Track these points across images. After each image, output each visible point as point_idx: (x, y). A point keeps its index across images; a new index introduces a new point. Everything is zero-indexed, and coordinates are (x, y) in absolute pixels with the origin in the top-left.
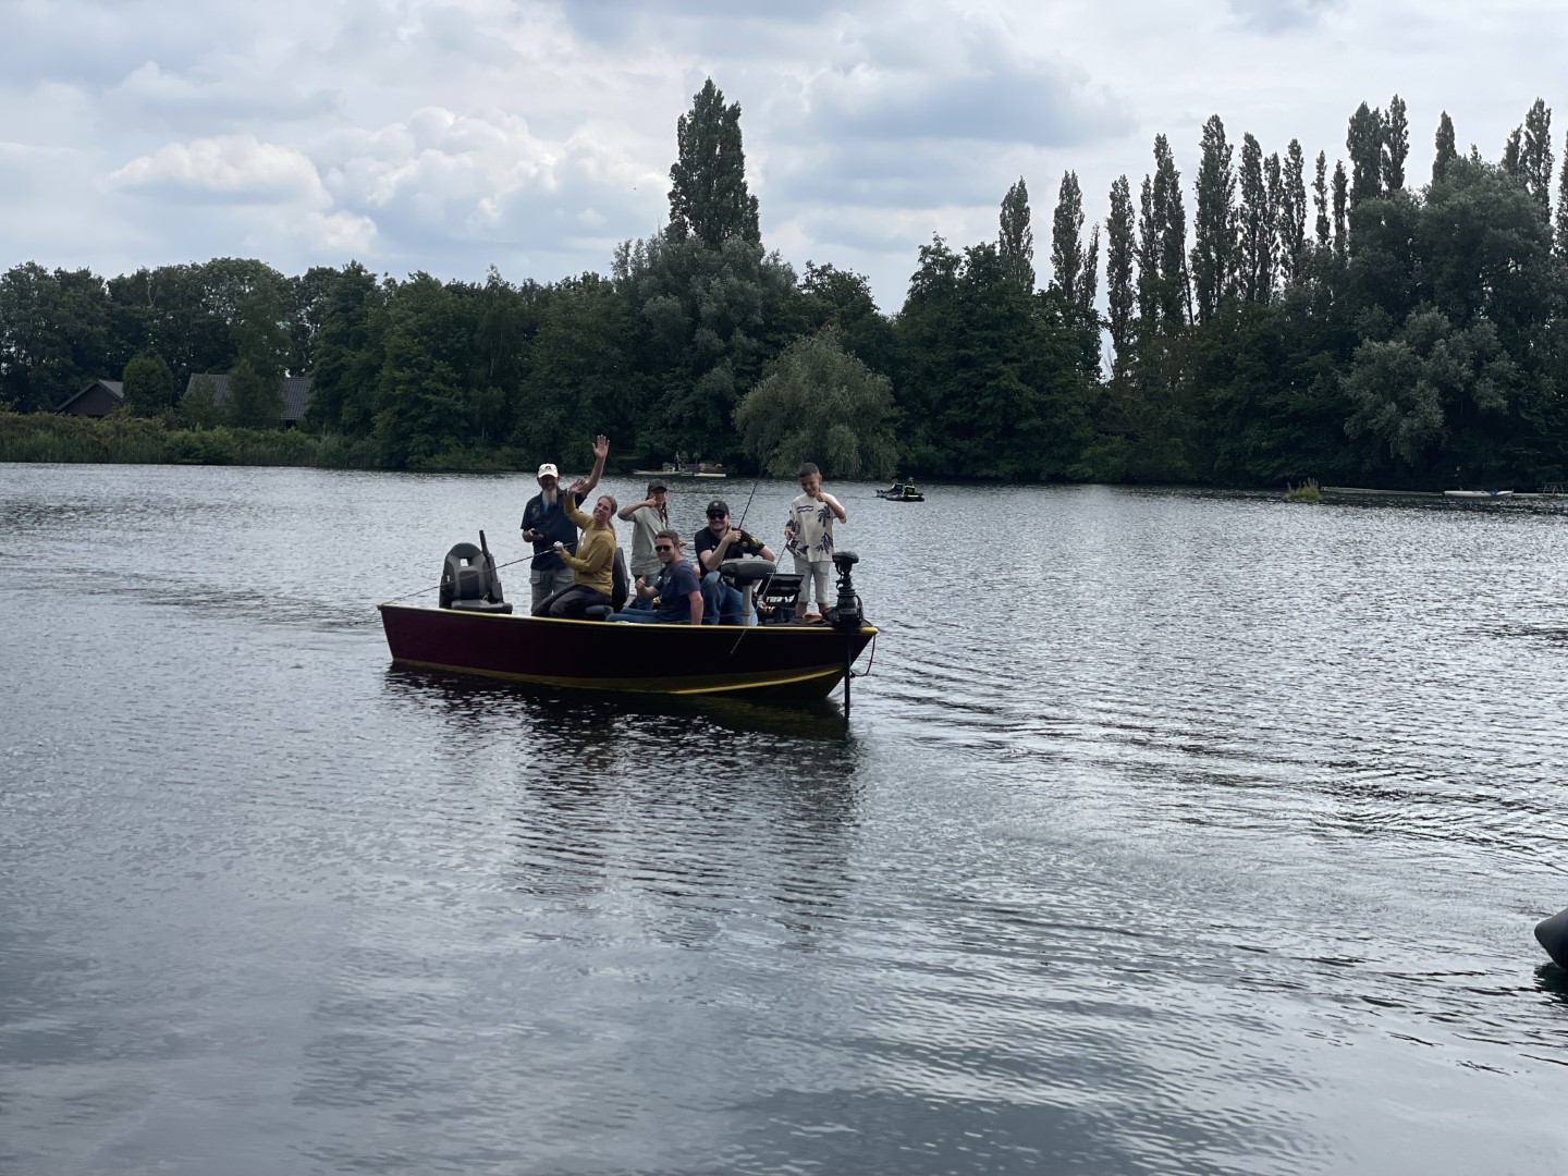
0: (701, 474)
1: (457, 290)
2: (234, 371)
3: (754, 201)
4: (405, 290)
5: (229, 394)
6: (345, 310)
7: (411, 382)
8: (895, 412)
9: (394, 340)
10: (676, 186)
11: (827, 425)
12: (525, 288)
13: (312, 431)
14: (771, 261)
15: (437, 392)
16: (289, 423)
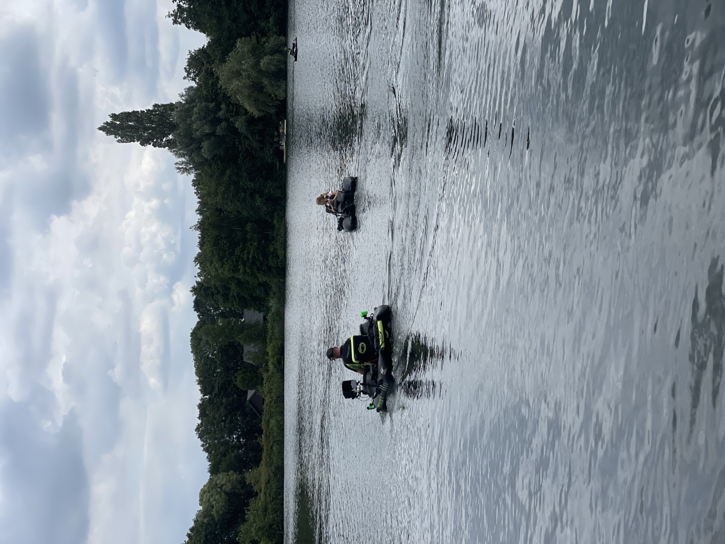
0: (285, 132)
1: (202, 245)
2: (242, 343)
3: (155, 106)
4: (203, 268)
5: (252, 345)
6: (213, 295)
7: (244, 265)
8: (254, 38)
9: (226, 273)
10: (150, 144)
11: (261, 71)
12: (200, 214)
13: (268, 309)
14: (183, 98)
15: (249, 253)
16: (265, 319)
